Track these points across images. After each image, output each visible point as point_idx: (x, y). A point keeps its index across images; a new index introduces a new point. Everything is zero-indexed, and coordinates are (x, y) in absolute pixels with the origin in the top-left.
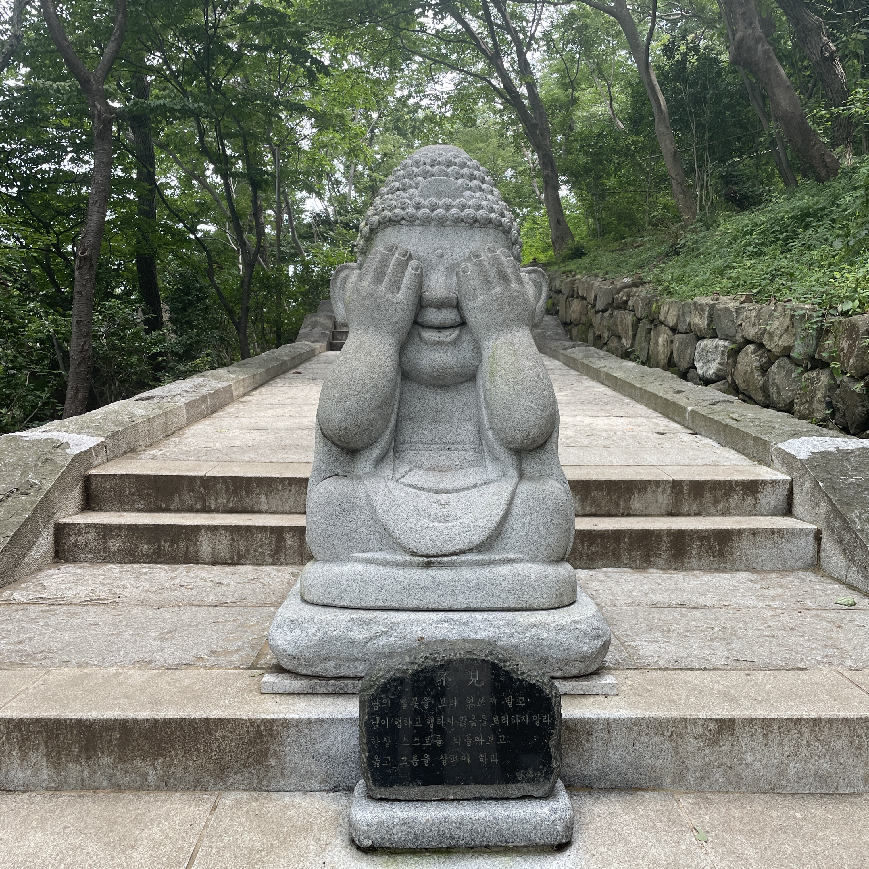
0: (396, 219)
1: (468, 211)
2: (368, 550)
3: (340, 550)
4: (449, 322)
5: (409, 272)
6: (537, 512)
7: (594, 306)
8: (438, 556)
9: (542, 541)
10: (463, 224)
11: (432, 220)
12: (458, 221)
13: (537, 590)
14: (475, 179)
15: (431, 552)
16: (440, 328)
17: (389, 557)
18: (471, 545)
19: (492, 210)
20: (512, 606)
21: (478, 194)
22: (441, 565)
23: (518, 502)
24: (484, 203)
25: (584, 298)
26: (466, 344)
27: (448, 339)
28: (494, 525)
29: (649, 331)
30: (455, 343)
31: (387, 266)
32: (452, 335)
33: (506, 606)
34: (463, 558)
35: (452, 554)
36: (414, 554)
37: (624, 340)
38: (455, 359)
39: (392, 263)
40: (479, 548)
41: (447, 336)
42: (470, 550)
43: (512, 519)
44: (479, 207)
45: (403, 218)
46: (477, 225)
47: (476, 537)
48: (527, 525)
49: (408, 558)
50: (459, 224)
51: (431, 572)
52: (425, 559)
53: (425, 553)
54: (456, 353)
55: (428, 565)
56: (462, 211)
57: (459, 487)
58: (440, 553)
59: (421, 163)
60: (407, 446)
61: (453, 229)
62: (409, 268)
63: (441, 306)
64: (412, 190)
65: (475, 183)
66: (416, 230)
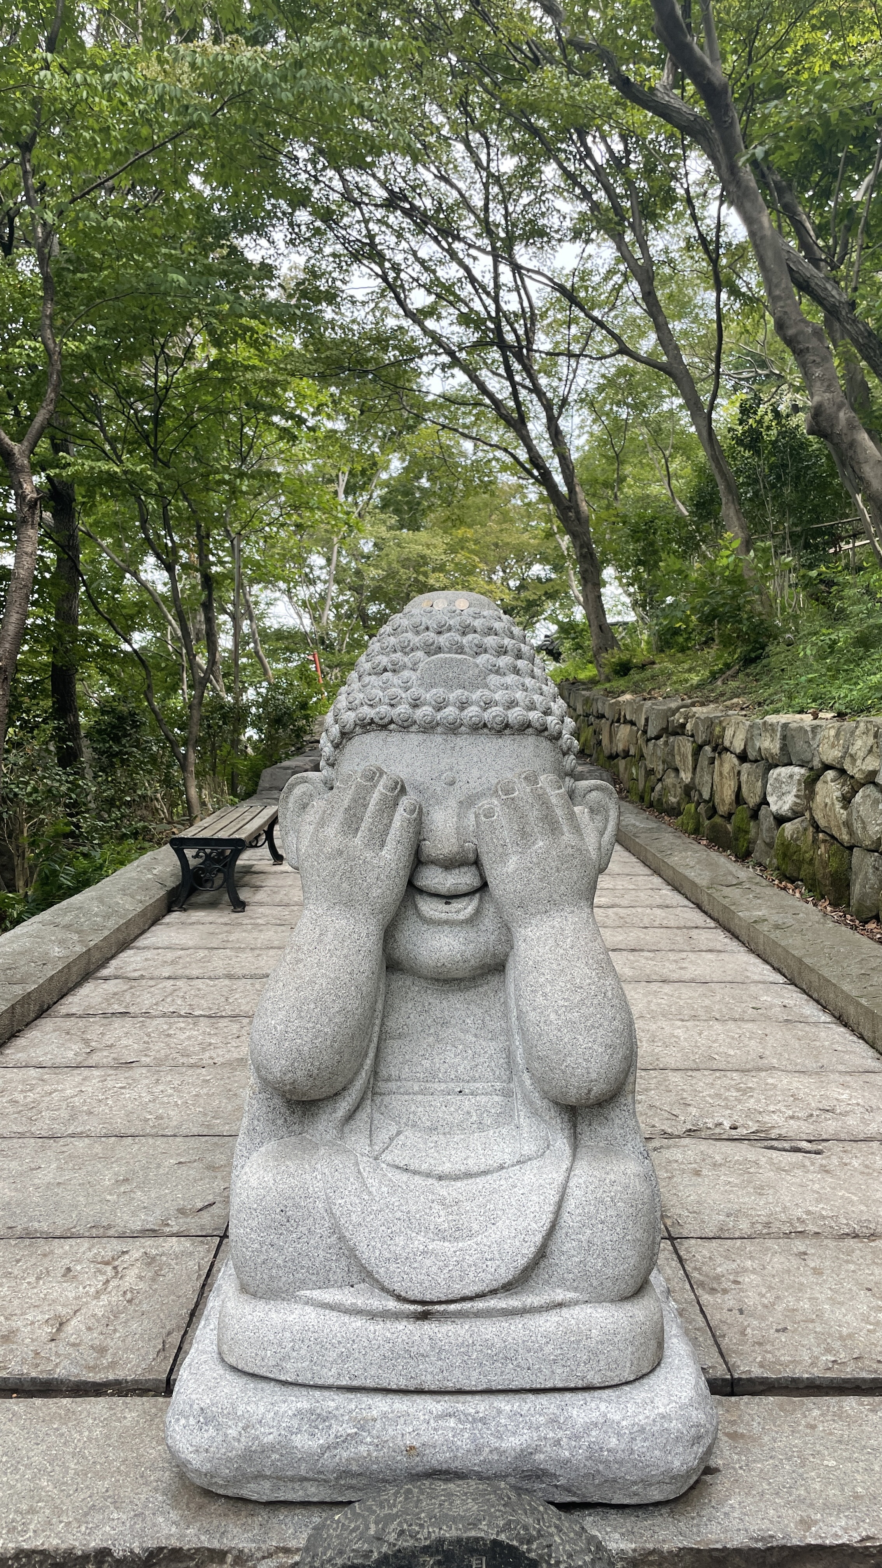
0: (381, 722)
1: (495, 711)
2: (326, 1284)
3: (281, 1285)
4: (464, 889)
5: (400, 816)
6: (602, 1222)
7: (645, 732)
8: (440, 1303)
9: (609, 1271)
10: (485, 730)
11: (438, 724)
12: (479, 728)
13: (601, 1357)
14: (505, 653)
15: (428, 1298)
16: (449, 898)
17: (360, 1301)
18: (495, 1285)
19: (532, 707)
20: (560, 1385)
21: (510, 679)
22: (445, 1316)
23: (571, 1204)
24: (519, 695)
25: (633, 723)
26: (489, 922)
27: (461, 917)
28: (533, 1249)
29: (712, 761)
30: (471, 921)
31: (365, 806)
32: (465, 908)
33: (549, 1385)
34: (480, 1304)
35: (464, 1299)
36: (399, 1298)
37: (682, 775)
38: (472, 946)
39: (373, 802)
40: (508, 1288)
41: (458, 912)
42: (494, 1292)
43: (560, 1234)
44: (512, 704)
45: (392, 722)
46: (507, 732)
47: (502, 1271)
48: (585, 1244)
49: (392, 1304)
50: (481, 731)
51: (428, 1328)
52: (420, 1308)
53: (419, 1297)
54: (472, 935)
55: (424, 1316)
56: (485, 710)
57: (476, 1169)
58: (444, 1298)
59: (422, 627)
60: (393, 1086)
61: (471, 739)
62: (400, 810)
63: (450, 864)
64: (406, 674)
65: (504, 661)
66: (413, 739)
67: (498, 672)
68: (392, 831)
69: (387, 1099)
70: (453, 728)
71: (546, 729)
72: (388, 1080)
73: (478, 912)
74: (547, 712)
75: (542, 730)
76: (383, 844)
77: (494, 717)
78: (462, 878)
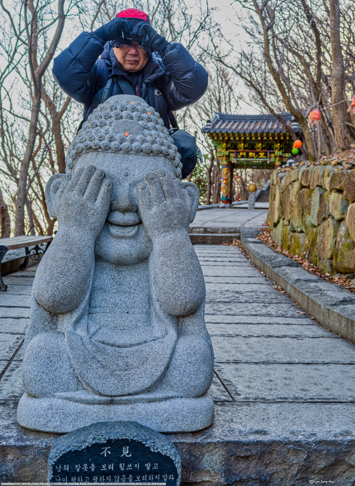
0: (95, 148)
1: (146, 144)
2: (68, 390)
3: (47, 390)
4: (131, 222)
5: (103, 188)
6: (190, 363)
8: (119, 396)
9: (192, 384)
10: (142, 153)
11: (121, 149)
12: (139, 151)
14: (151, 121)
15: (114, 393)
16: (124, 226)
18: (143, 388)
24: (157, 139)
26: (142, 239)
27: (130, 234)
28: (160, 373)
30: (134, 237)
31: (88, 183)
32: (132, 231)
34: (136, 397)
35: (129, 395)
36: (100, 394)
38: (134, 248)
39: (91, 181)
40: (149, 390)
41: (129, 232)
42: (142, 392)
44: (153, 142)
46: (151, 154)
47: (146, 382)
48: (182, 372)
49: (97, 397)
50: (140, 153)
51: (113, 407)
52: (109, 398)
53: (109, 394)
54: (135, 244)
55: (111, 402)
56: (142, 144)
57: (134, 343)
58: (120, 394)
59: (114, 108)
60: (98, 310)
61: (135, 157)
62: (104, 184)
63: (125, 211)
64: (107, 127)
65: (150, 124)
66: (109, 156)
67: (148, 129)
68: (100, 194)
69: (94, 316)
70: (128, 152)
71: (168, 155)
72: (96, 307)
73: (137, 233)
74: (169, 147)
75: (166, 155)
76: (96, 199)
77: (146, 147)
78: (129, 218)
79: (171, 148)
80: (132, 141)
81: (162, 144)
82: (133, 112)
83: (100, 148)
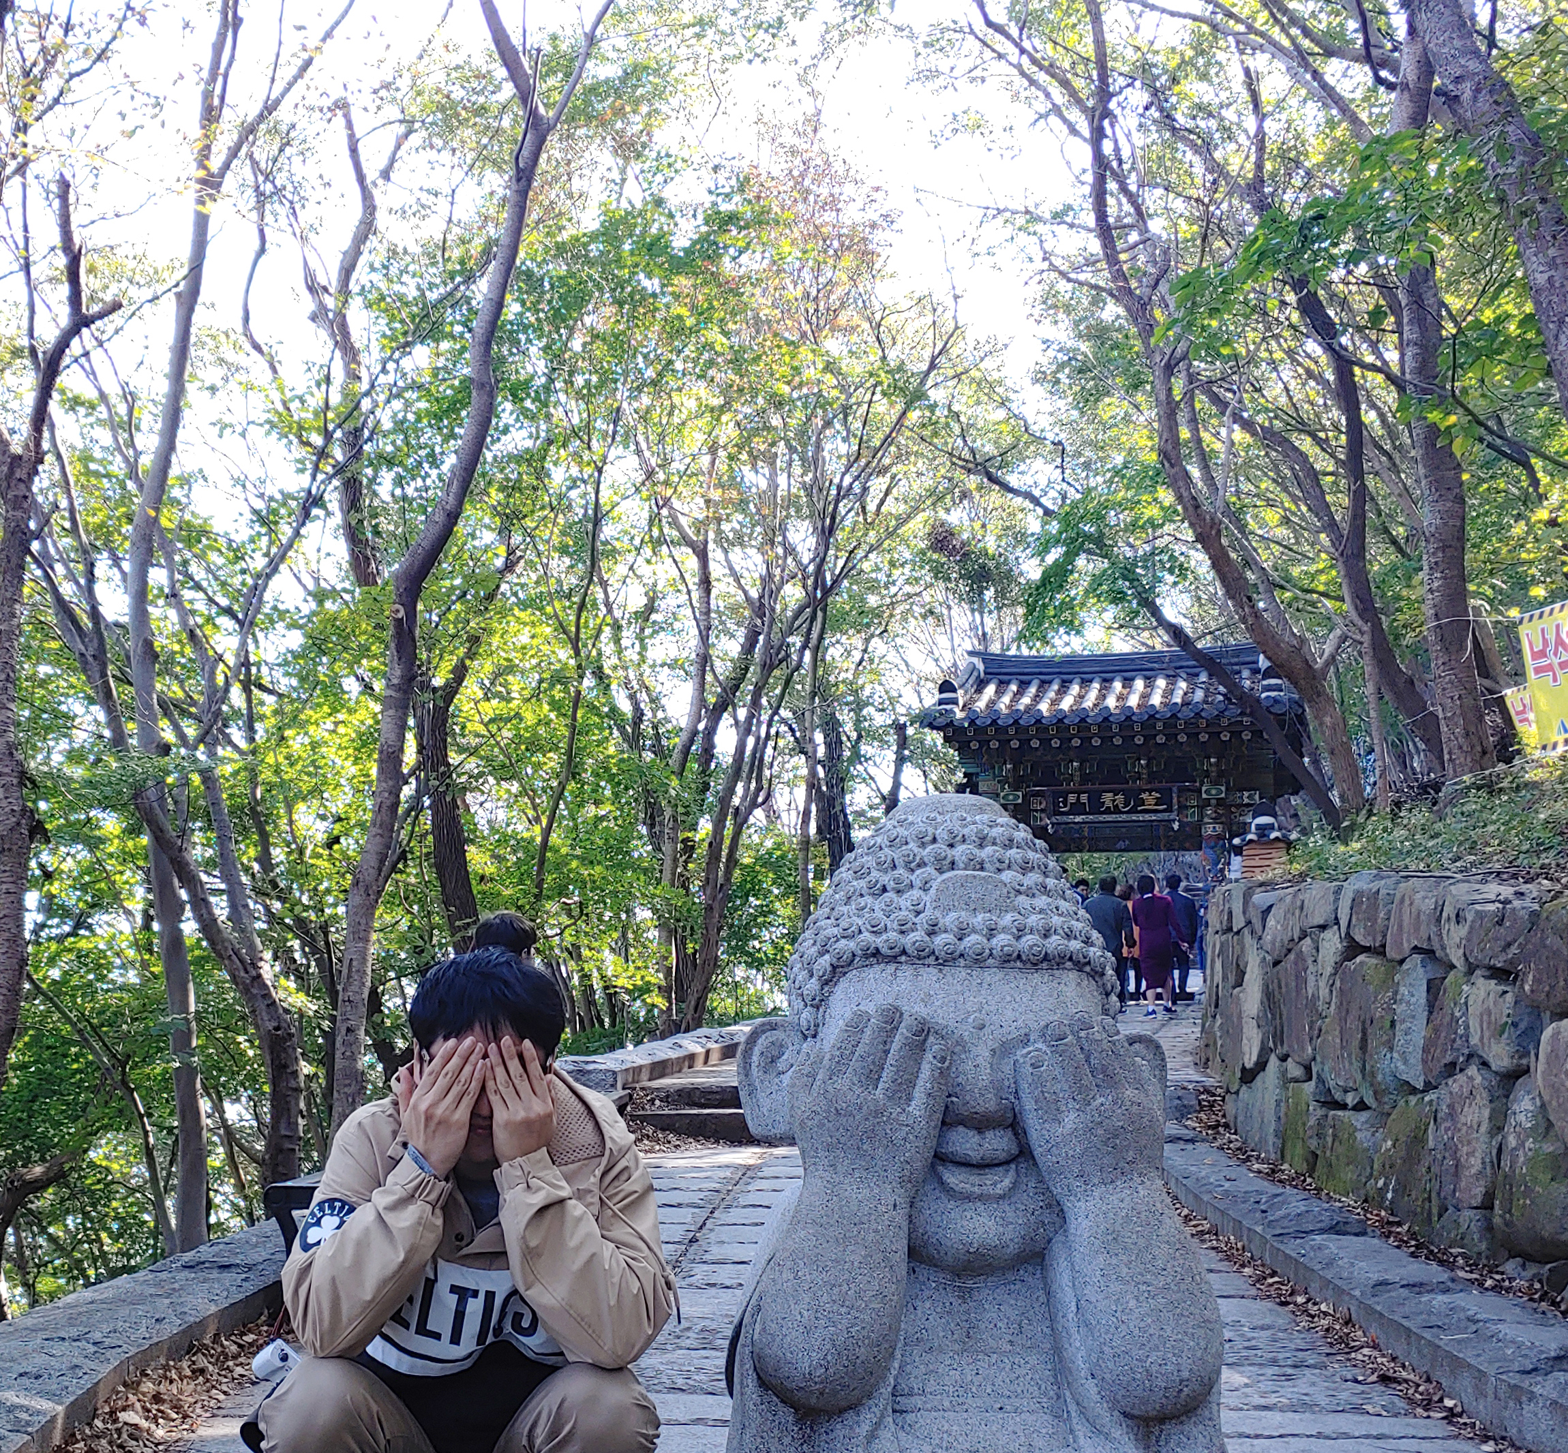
5: (929, 1064)
10: (1019, 963)
11: (961, 955)
14: (1032, 870)
16: (982, 1167)
27: (997, 1190)
30: (1008, 1196)
31: (887, 1052)
38: (1010, 1228)
39: (895, 1047)
41: (995, 1183)
44: (1049, 931)
50: (1014, 964)
54: (1010, 1214)
59: (929, 838)
60: (917, 1401)
61: (1000, 975)
63: (981, 1124)
64: (915, 893)
65: (1033, 878)
66: (930, 974)
67: (1027, 892)
68: (920, 1082)
69: (910, 1418)
70: (979, 960)
71: (1089, 963)
72: (912, 1394)
73: (1015, 1185)
74: (1087, 941)
75: (1080, 964)
76: (909, 1099)
77: (1031, 947)
78: (997, 1143)
79: (1092, 945)
80: (991, 932)
81: (1069, 936)
82: (981, 846)
83: (904, 952)
